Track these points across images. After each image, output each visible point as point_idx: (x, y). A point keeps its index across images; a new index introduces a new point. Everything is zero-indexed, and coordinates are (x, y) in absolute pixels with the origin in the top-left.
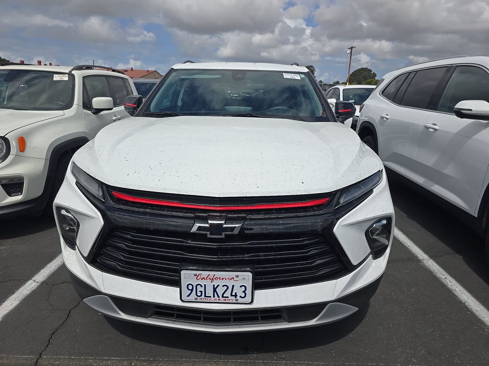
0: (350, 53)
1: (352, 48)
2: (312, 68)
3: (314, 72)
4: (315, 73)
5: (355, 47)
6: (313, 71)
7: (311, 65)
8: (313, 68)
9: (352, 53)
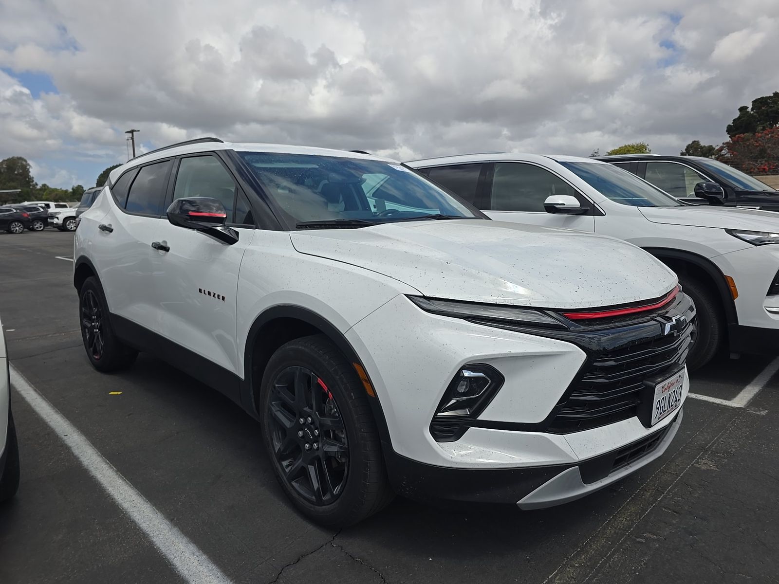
0: (131, 140)
1: (132, 132)
2: (24, 163)
3: (28, 169)
4: (30, 170)
5: (138, 131)
6: (26, 166)
7: (19, 156)
8: (26, 161)
9: (135, 139)
